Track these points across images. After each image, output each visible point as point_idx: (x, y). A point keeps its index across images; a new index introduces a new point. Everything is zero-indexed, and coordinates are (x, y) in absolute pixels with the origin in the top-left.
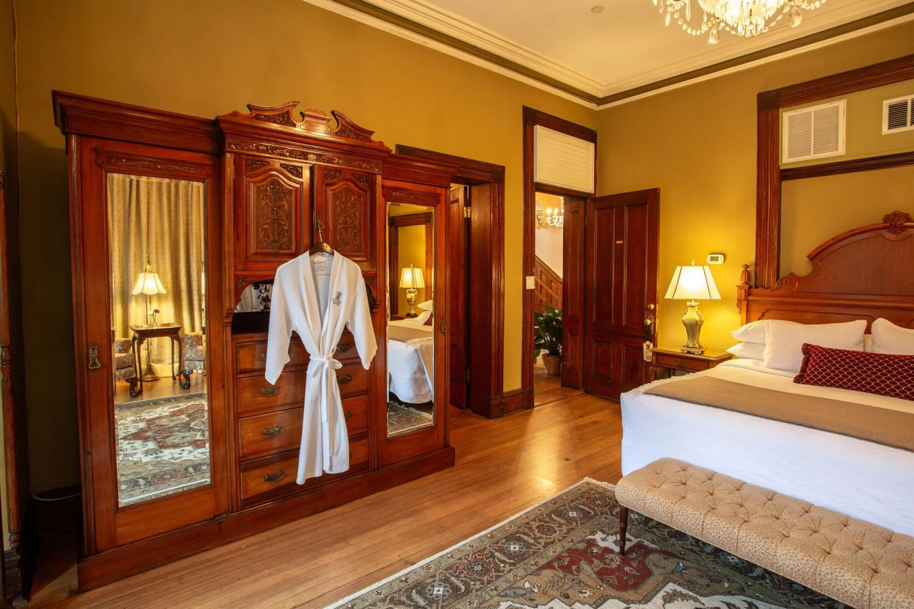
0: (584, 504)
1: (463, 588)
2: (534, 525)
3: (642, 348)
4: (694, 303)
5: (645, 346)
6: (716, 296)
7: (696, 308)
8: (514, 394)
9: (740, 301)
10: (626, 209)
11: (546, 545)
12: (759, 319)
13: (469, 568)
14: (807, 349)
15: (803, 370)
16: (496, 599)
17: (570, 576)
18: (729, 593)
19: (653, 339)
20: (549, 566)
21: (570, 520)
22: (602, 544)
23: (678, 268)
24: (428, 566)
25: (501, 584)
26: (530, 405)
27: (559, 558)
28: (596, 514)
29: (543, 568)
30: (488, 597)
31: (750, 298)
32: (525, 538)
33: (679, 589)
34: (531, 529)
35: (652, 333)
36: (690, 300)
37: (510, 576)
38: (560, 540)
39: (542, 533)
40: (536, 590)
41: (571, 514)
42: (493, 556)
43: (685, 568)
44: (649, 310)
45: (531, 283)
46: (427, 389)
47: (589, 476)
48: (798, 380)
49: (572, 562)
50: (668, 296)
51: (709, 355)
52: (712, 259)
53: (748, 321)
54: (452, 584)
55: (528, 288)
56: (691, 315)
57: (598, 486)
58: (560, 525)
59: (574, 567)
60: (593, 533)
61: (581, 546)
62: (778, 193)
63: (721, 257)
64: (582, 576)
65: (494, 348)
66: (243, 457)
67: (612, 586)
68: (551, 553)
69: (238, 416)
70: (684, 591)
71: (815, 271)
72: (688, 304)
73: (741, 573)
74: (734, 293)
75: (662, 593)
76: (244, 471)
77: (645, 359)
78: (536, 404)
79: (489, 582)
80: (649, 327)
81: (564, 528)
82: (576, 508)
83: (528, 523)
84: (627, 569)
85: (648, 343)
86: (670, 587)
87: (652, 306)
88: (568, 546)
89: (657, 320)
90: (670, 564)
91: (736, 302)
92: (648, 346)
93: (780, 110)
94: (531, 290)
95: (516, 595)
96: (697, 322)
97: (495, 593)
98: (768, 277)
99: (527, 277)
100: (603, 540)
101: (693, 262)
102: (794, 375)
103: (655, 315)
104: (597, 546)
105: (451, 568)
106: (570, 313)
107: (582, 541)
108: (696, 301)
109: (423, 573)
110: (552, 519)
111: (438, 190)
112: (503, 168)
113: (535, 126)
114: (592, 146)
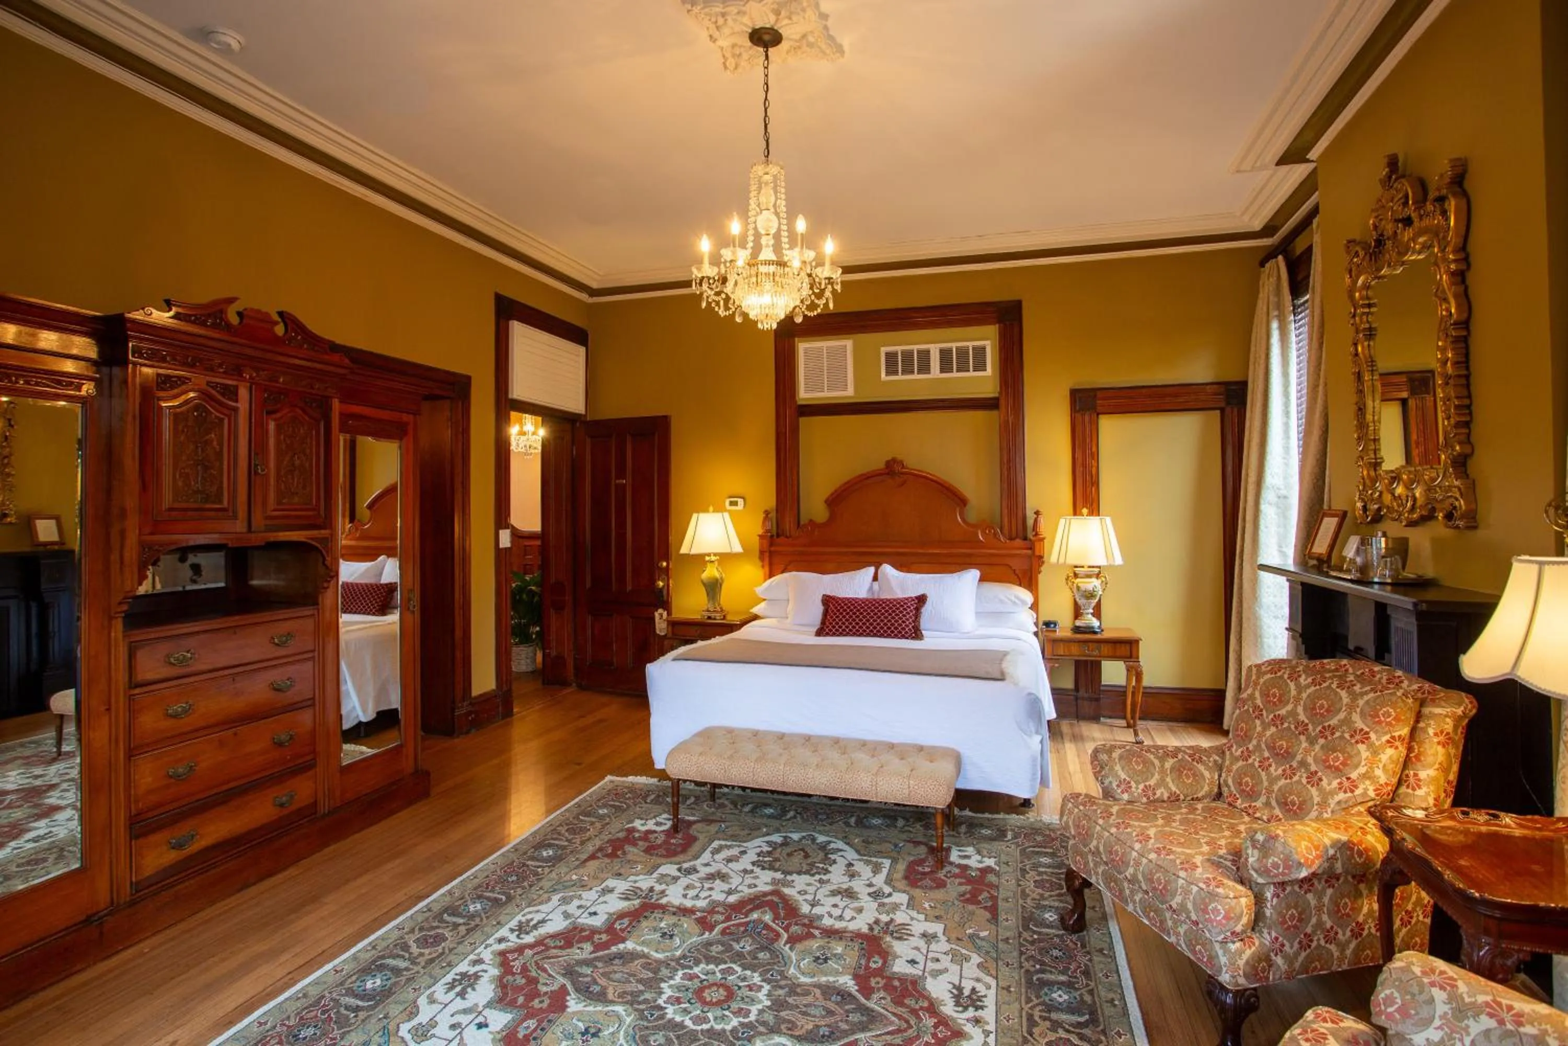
0: (613, 800)
1: (504, 898)
2: (563, 830)
3: (653, 619)
4: (713, 558)
5: (657, 615)
6: (738, 548)
7: (716, 563)
8: (486, 698)
9: (762, 553)
10: (629, 438)
11: (582, 843)
12: (783, 572)
13: (502, 881)
14: (828, 601)
15: (823, 623)
16: (546, 896)
17: (616, 860)
18: (768, 834)
19: (666, 604)
20: (593, 857)
21: (601, 818)
22: (644, 829)
23: (695, 516)
24: (450, 892)
25: (546, 884)
26: (508, 713)
27: (600, 849)
28: (629, 806)
29: (586, 861)
30: (535, 897)
31: (772, 549)
32: (556, 842)
33: (723, 843)
34: (559, 834)
35: (665, 598)
36: (709, 555)
37: (553, 875)
38: (596, 836)
39: (575, 834)
40: (586, 878)
41: (600, 812)
42: (524, 865)
43: (727, 828)
44: (661, 569)
45: (505, 539)
47: (611, 774)
48: (819, 633)
49: (615, 849)
50: (684, 550)
51: (733, 619)
52: (732, 503)
53: (771, 575)
54: (488, 899)
55: (501, 546)
56: (711, 572)
57: (623, 782)
58: (592, 823)
59: (619, 853)
60: (632, 821)
61: (621, 835)
62: (795, 430)
63: (740, 501)
64: (629, 857)
65: (458, 633)
66: (136, 815)
67: (662, 856)
68: (590, 848)
69: (130, 754)
70: (729, 843)
71: (832, 518)
72: (707, 558)
73: (777, 819)
74: (755, 542)
75: (710, 849)
76: (137, 837)
77: (658, 632)
78: (515, 710)
79: (531, 886)
80: (661, 590)
81: (598, 825)
82: (605, 806)
83: (555, 829)
84: (673, 841)
85: (660, 611)
86: (716, 844)
87: (665, 564)
88: (606, 838)
89: (671, 582)
90: (713, 828)
91: (757, 553)
92: (661, 615)
93: (796, 340)
94: (506, 549)
95: (565, 888)
96: (717, 580)
97: (541, 892)
98: (789, 525)
99: (501, 532)
100: (642, 825)
101: (711, 509)
102: (815, 630)
103: (668, 575)
104: (638, 831)
105: (480, 886)
106: (553, 580)
107: (622, 830)
108: (715, 555)
109: (448, 899)
110: (582, 821)
111: (406, 417)
112: (469, 378)
113: (511, 322)
114: (582, 350)
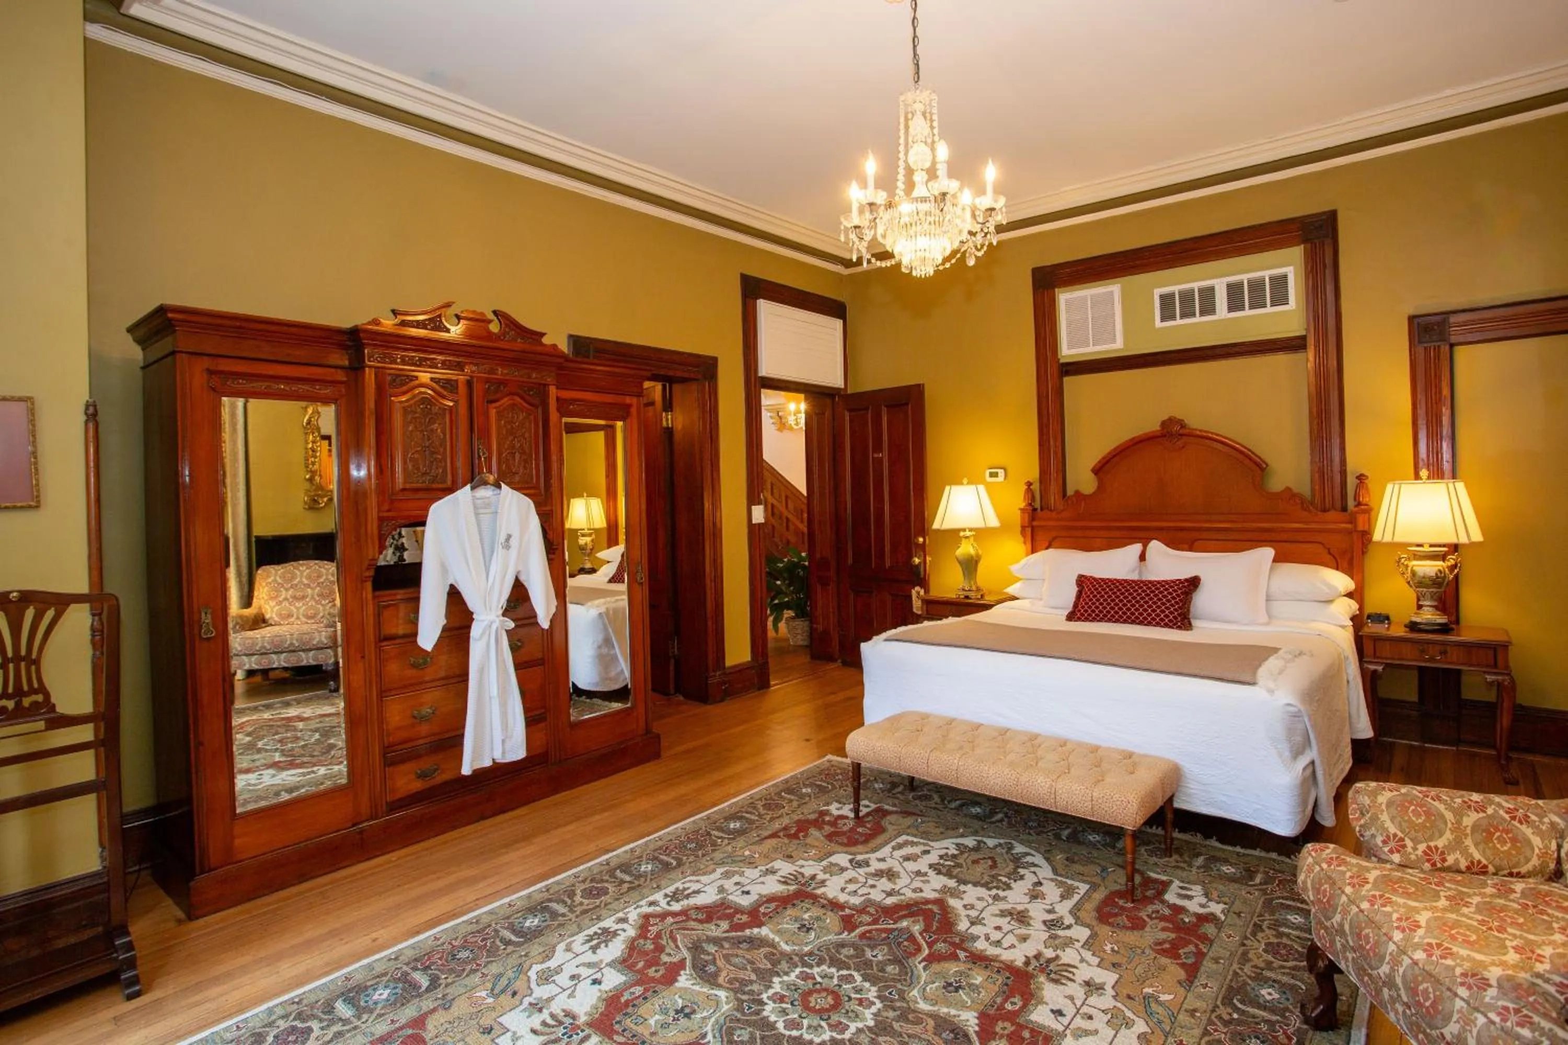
0: (822, 780)
1: (675, 863)
2: (759, 805)
3: (911, 594)
4: (968, 533)
5: (914, 592)
6: (993, 522)
7: (972, 539)
8: (740, 670)
9: (1023, 528)
10: (884, 410)
11: (772, 819)
12: (1047, 548)
13: (682, 846)
14: (1082, 581)
15: (1076, 605)
16: (712, 867)
17: (796, 842)
18: (962, 836)
19: (923, 582)
20: (774, 835)
21: (802, 796)
22: (836, 813)
23: (947, 488)
24: (632, 850)
25: (718, 856)
26: (763, 684)
27: (785, 829)
28: (834, 787)
29: (766, 838)
30: (702, 867)
31: (1035, 523)
32: (748, 816)
33: (910, 838)
34: (755, 808)
35: (922, 576)
36: (964, 530)
37: (729, 848)
38: (787, 814)
39: (769, 810)
40: (757, 856)
41: (804, 790)
42: (709, 834)
43: (922, 822)
44: (917, 545)
45: (758, 514)
46: (619, 669)
47: (832, 754)
48: (1071, 617)
49: (799, 830)
50: (936, 526)
51: (988, 599)
52: (992, 475)
53: (1033, 551)
54: (661, 862)
55: (754, 522)
56: (966, 549)
57: (842, 763)
58: (791, 801)
59: (801, 834)
60: (828, 804)
61: (813, 817)
62: (1060, 392)
63: (1001, 472)
64: (809, 840)
65: (710, 605)
66: (388, 747)
67: (842, 844)
68: (777, 825)
69: (383, 693)
70: (915, 840)
71: (1101, 487)
72: (962, 534)
73: (981, 819)
74: (1016, 518)
75: (893, 843)
76: (390, 765)
77: (915, 610)
78: (772, 683)
79: (703, 855)
80: (918, 566)
81: (795, 804)
82: (811, 785)
83: (752, 803)
84: (860, 830)
85: (917, 588)
86: (900, 840)
87: (921, 540)
88: (796, 818)
89: (928, 559)
90: (909, 821)
91: (1019, 529)
92: (918, 593)
93: (1056, 290)
94: (759, 524)
95: (734, 862)
96: (972, 557)
97: (711, 862)
98: (1054, 498)
99: (753, 507)
100: (838, 809)
101: (965, 481)
102: (1066, 613)
103: (924, 552)
104: (831, 814)
105: (660, 848)
106: (818, 556)
107: (814, 812)
108: (971, 530)
109: (628, 856)
110: (782, 797)
111: (628, 400)
112: (715, 360)
113: (758, 301)
114: (839, 323)
